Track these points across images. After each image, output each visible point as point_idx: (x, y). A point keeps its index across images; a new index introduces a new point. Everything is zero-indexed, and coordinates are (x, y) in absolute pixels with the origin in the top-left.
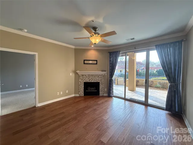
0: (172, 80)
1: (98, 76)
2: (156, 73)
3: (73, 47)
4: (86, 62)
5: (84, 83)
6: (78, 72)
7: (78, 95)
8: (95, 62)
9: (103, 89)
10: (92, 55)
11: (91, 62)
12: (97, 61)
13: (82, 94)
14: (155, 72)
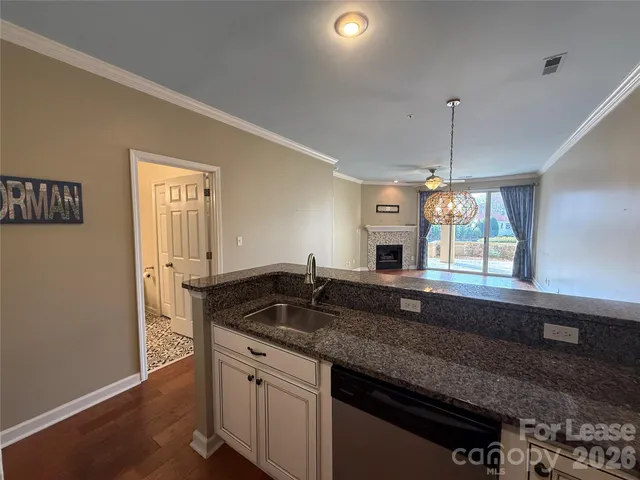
0: (521, 236)
1: (401, 233)
2: (477, 229)
3: (360, 182)
4: (380, 209)
5: (377, 246)
6: (367, 226)
7: (366, 269)
8: (396, 209)
9: (408, 257)
10: (391, 195)
11: (388, 209)
12: (398, 207)
13: (374, 267)
14: (473, 226)
